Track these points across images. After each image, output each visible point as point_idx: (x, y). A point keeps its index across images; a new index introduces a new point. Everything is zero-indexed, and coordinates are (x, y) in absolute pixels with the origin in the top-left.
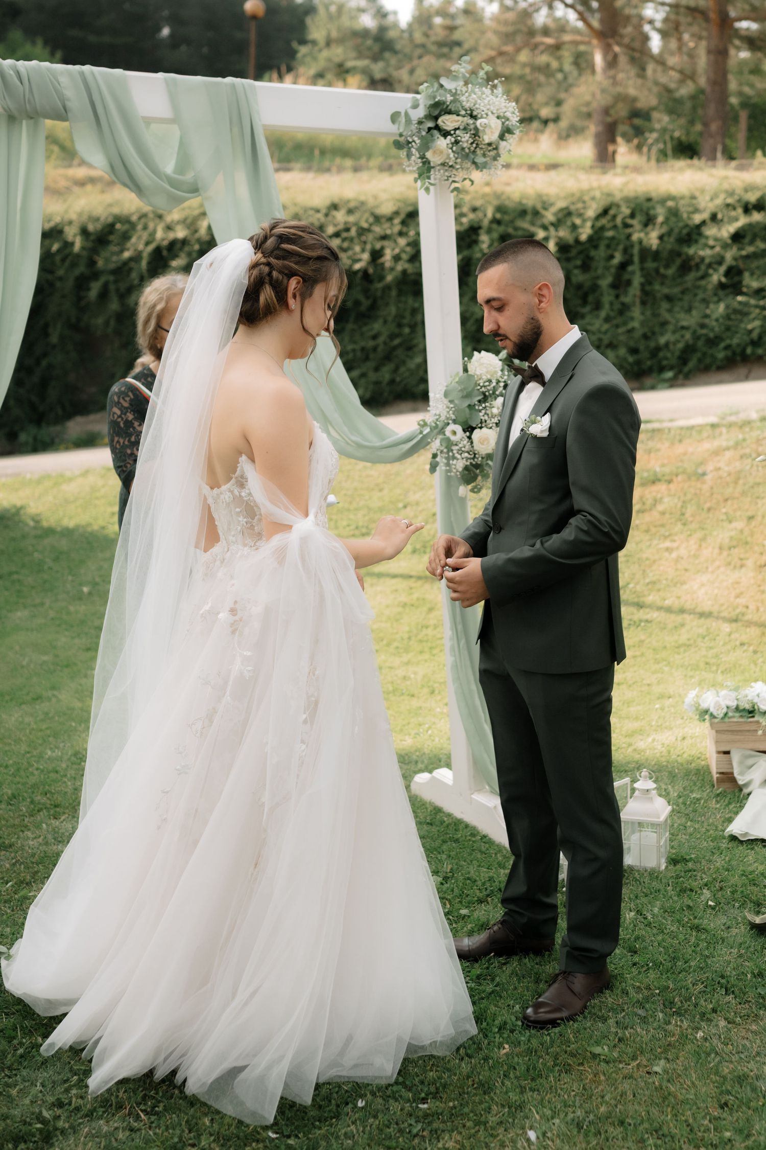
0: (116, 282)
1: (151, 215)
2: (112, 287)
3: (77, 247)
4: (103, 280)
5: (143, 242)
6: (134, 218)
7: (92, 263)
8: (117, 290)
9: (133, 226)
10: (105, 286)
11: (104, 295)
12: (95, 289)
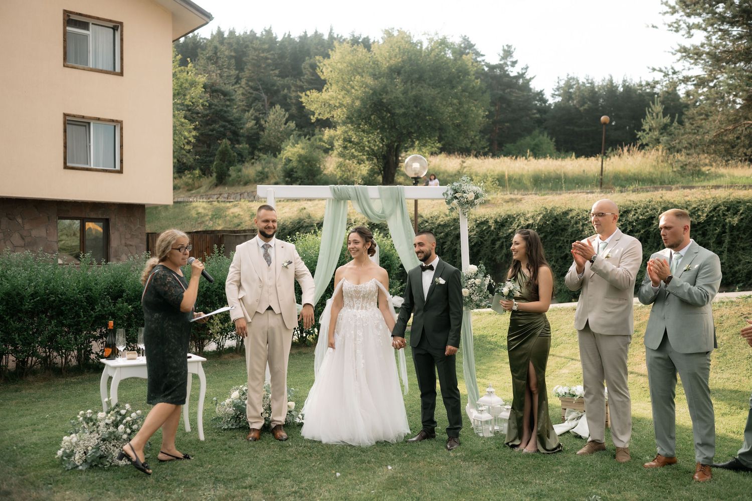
0: (506, 241)
1: (521, 215)
2: (505, 244)
3: (492, 228)
4: (501, 240)
5: (516, 226)
6: (515, 216)
7: (498, 234)
8: (506, 245)
9: (514, 218)
10: (503, 243)
11: (501, 247)
12: (498, 244)
